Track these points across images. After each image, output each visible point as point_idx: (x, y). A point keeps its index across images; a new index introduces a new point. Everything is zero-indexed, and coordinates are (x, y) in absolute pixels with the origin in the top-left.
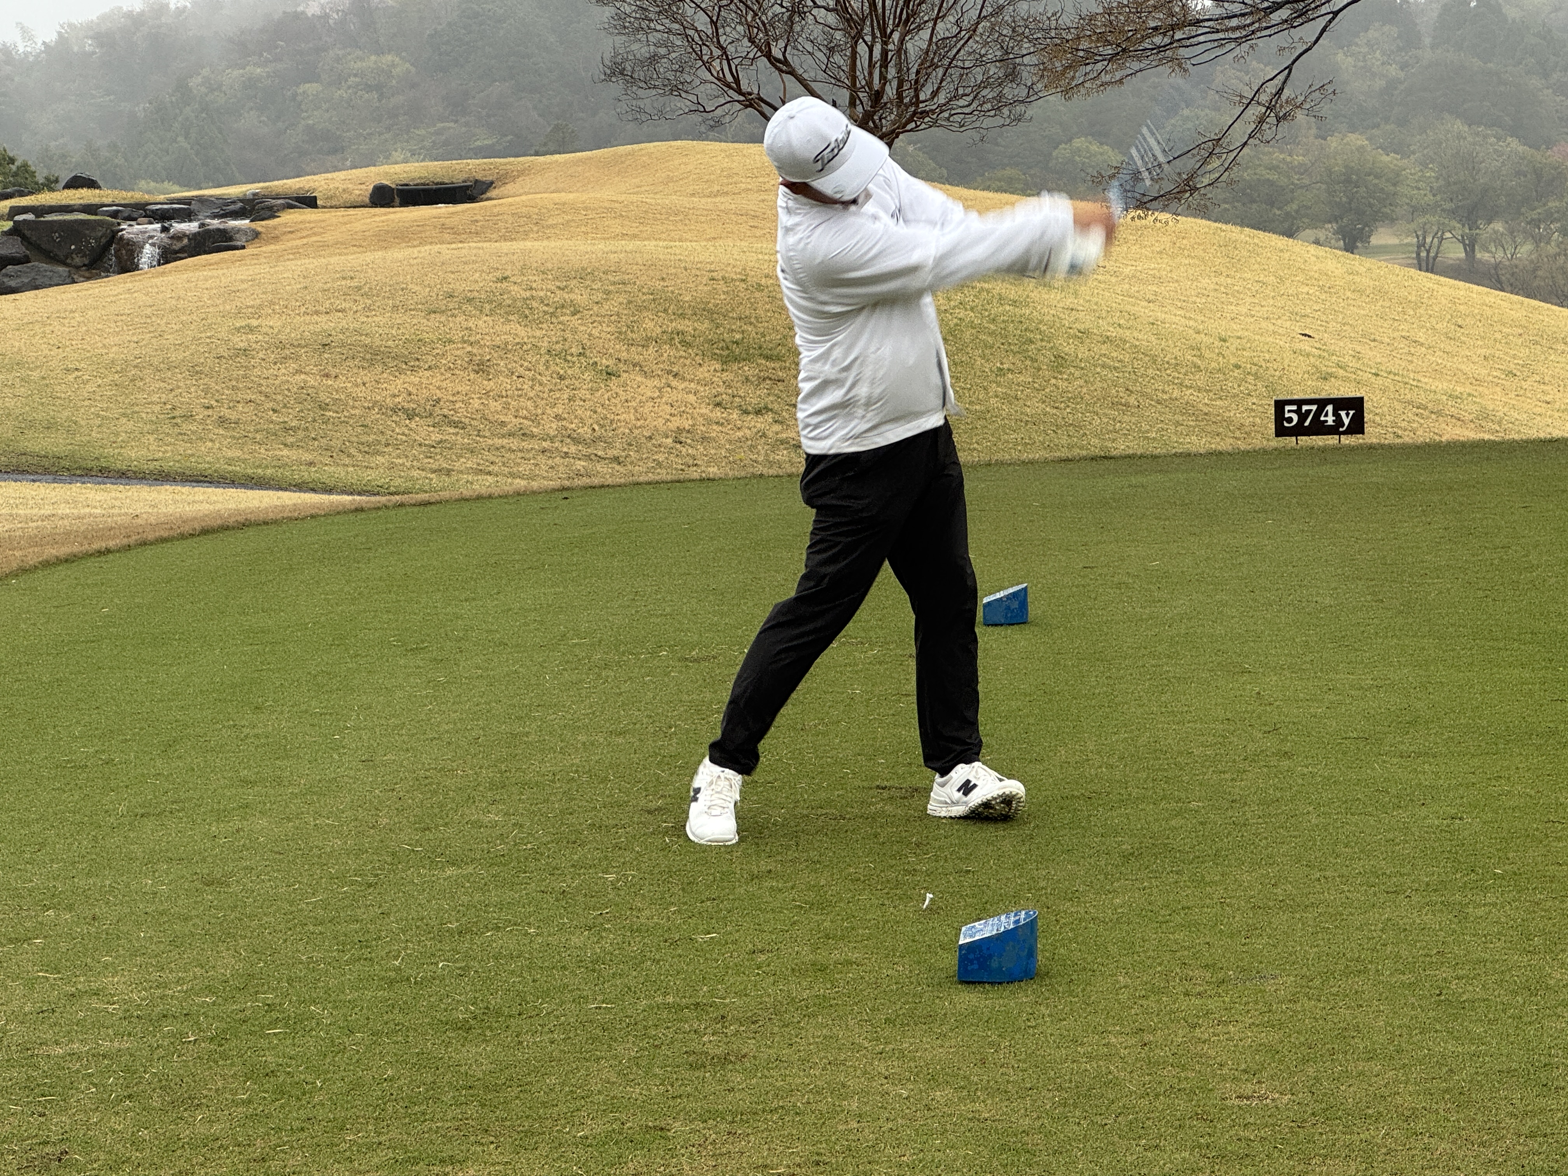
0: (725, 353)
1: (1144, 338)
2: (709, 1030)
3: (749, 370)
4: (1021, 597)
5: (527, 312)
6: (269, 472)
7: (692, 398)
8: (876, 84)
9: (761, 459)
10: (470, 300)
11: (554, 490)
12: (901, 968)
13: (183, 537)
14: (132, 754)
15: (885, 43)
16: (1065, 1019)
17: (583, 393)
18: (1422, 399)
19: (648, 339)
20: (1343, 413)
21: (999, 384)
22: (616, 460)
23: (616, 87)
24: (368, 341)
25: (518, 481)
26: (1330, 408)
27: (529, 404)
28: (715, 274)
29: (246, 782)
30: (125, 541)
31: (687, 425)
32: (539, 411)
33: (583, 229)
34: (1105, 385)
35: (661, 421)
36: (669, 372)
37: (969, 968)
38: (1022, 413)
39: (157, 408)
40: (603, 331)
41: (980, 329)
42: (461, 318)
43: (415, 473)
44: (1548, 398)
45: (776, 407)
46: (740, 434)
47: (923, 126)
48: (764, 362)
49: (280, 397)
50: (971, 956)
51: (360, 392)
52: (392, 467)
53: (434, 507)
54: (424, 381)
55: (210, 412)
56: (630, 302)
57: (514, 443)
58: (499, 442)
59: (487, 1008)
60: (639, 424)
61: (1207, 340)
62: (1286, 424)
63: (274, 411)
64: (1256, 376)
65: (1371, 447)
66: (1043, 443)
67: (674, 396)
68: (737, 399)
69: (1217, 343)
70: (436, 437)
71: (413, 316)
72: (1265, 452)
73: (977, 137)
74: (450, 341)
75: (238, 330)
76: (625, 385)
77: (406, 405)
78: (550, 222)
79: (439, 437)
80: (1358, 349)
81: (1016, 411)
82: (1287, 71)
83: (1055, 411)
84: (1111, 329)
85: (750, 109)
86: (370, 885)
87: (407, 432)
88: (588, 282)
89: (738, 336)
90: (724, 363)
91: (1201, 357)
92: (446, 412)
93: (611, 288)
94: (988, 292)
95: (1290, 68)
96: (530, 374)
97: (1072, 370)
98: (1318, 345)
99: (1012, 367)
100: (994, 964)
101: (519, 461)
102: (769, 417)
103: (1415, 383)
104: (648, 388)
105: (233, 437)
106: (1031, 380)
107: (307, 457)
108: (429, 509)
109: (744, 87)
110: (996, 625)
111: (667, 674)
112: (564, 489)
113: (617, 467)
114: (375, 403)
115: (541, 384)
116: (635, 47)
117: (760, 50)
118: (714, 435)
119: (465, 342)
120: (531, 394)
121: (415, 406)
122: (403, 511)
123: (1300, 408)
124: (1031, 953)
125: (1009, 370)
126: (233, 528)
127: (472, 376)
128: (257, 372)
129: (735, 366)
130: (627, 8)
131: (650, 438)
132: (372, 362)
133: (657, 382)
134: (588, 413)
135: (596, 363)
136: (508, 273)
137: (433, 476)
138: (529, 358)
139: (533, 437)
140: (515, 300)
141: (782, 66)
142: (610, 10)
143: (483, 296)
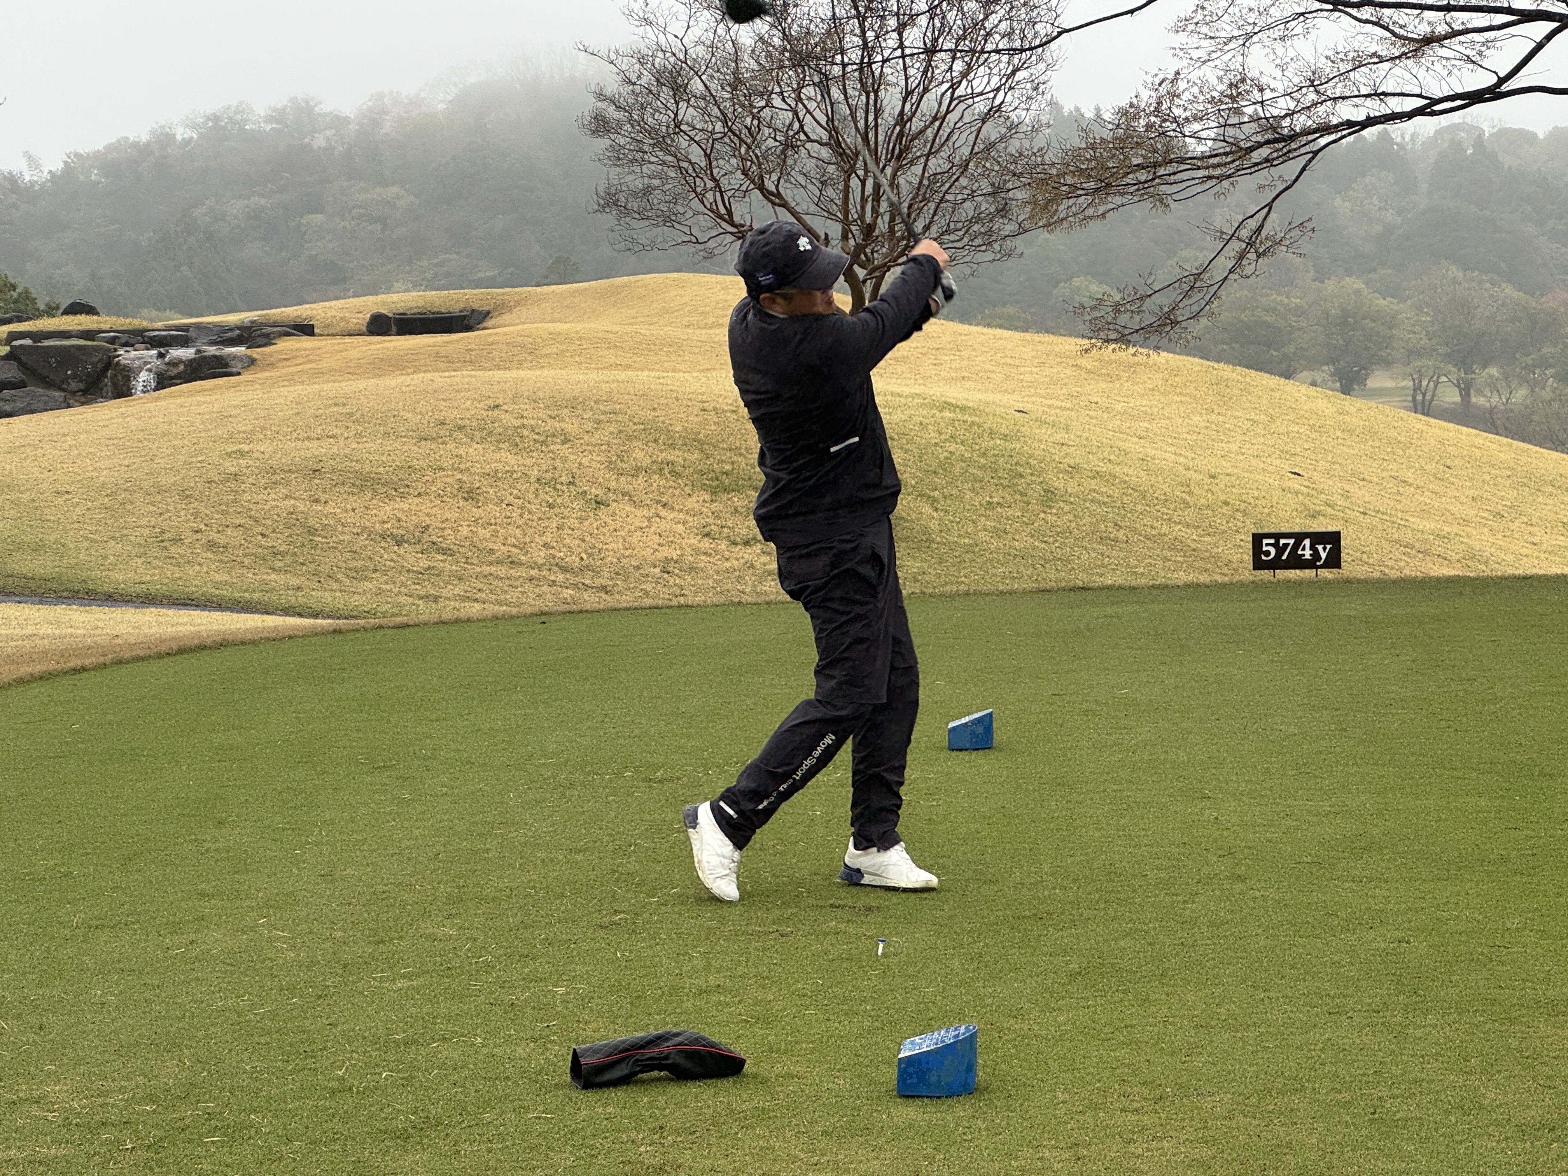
0: (716, 483)
1: (1135, 474)
2: (647, 1141)
3: (738, 501)
4: (986, 722)
5: (518, 440)
6: (256, 596)
7: (680, 528)
8: (868, 218)
9: (748, 589)
10: (461, 428)
11: (533, 615)
12: (842, 1082)
13: (159, 656)
14: (91, 868)
16: (1000, 1134)
17: (572, 522)
18: (1409, 537)
19: (638, 469)
20: (1320, 548)
21: (987, 518)
22: (604, 589)
23: (609, 218)
24: (358, 467)
26: (1307, 542)
27: (518, 532)
28: (704, 405)
29: (203, 895)
30: (102, 660)
31: (675, 554)
32: (528, 539)
33: (577, 359)
34: (1094, 520)
35: (649, 551)
36: (658, 502)
37: (909, 1082)
38: (1010, 547)
39: (146, 532)
40: (593, 462)
41: (969, 462)
42: (451, 446)
43: (402, 599)
44: (1536, 540)
46: (727, 565)
49: (269, 522)
50: (910, 1070)
51: (349, 517)
52: (379, 592)
53: (411, 629)
54: (413, 507)
55: (199, 536)
56: (620, 432)
57: (502, 571)
58: (487, 569)
59: (427, 1117)
60: (627, 553)
61: (1197, 477)
62: (1264, 558)
63: (263, 536)
64: (1245, 513)
65: (1348, 581)
66: (1031, 577)
67: (663, 526)
68: (726, 530)
69: (1207, 480)
70: (424, 563)
71: (404, 443)
72: (1242, 584)
73: (968, 271)
74: (441, 468)
75: (229, 455)
76: (614, 514)
77: (395, 531)
78: (545, 351)
79: (428, 564)
80: (1347, 488)
81: (1005, 545)
82: (1266, 210)
83: (1043, 545)
84: (1101, 464)
86: (320, 997)
87: (395, 558)
88: (580, 412)
89: (728, 467)
90: (714, 493)
91: (1190, 493)
92: (434, 539)
93: (602, 417)
94: (979, 426)
95: (1270, 205)
96: (520, 502)
97: (1062, 504)
98: (1307, 483)
99: (1001, 500)
100: (934, 1079)
101: (506, 588)
102: (757, 548)
103: (1402, 523)
104: (638, 517)
105: (221, 561)
106: (1020, 514)
107: (295, 582)
108: (407, 631)
109: (737, 219)
110: (961, 750)
111: (630, 795)
112: (543, 614)
113: (604, 596)
114: (364, 529)
115: (530, 513)
116: (630, 178)
117: (753, 182)
118: (701, 565)
119: (455, 469)
120: (520, 522)
121: (403, 532)
122: (381, 632)
123: (1277, 542)
124: (971, 1068)
125: (998, 503)
126: (211, 648)
127: (462, 503)
128: (247, 496)
129: (725, 497)
130: (622, 141)
131: (638, 568)
132: (362, 488)
133: (645, 512)
134: (577, 542)
135: (585, 492)
136: (500, 401)
137: (420, 602)
138: (519, 486)
139: (521, 564)
140: (506, 428)
141: (775, 198)
142: (604, 142)
143: (475, 424)
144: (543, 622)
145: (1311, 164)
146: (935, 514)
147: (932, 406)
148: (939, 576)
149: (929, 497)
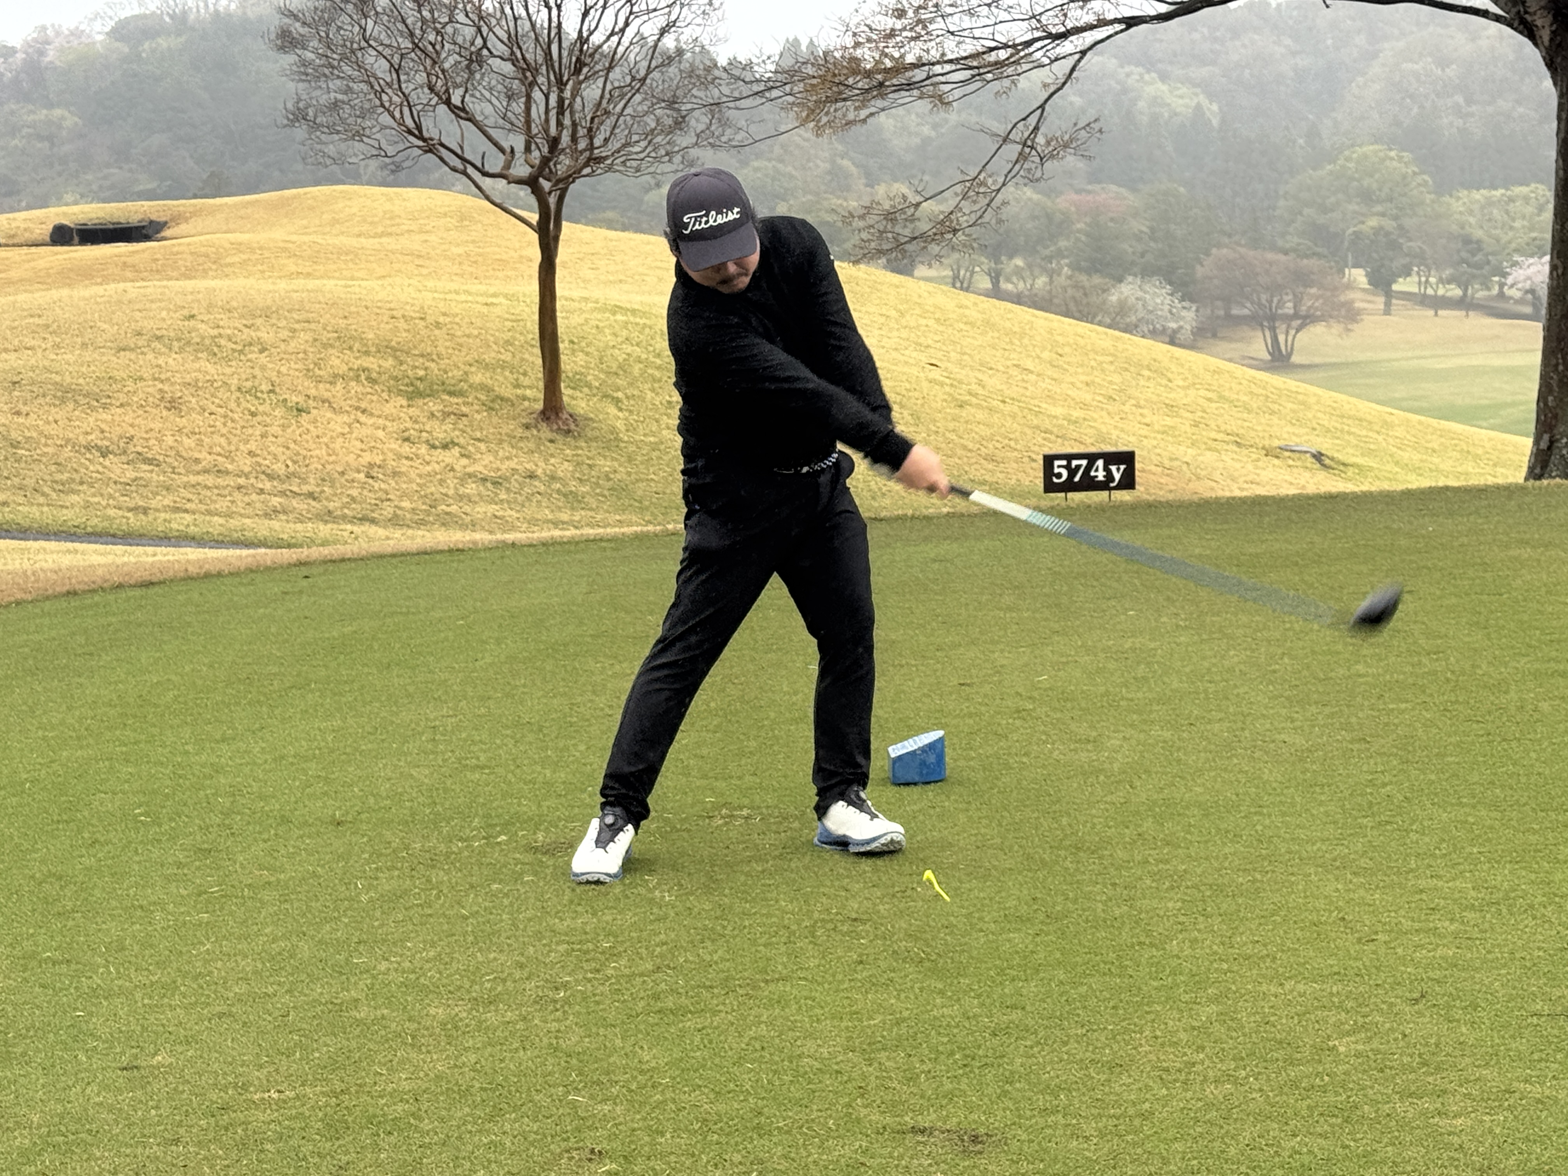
0: (411, 389)
3: (434, 406)
4: (935, 748)
5: (216, 349)
7: (380, 434)
8: (553, 131)
9: (451, 492)
10: (159, 338)
15: (561, 91)
17: (275, 429)
19: (336, 376)
20: (1113, 468)
22: (311, 495)
23: (300, 132)
24: (58, 378)
25: (216, 518)
26: (1100, 463)
27: (223, 441)
28: (395, 313)
31: (378, 460)
32: (233, 448)
33: (260, 267)
35: (352, 456)
36: (357, 408)
40: (291, 368)
42: (150, 356)
43: (111, 512)
45: (462, 441)
46: (429, 468)
47: (599, 171)
48: (447, 397)
51: (52, 429)
52: (87, 505)
54: (117, 418)
56: (315, 340)
57: (210, 480)
58: (193, 479)
60: (332, 459)
62: (1055, 480)
67: (365, 431)
68: (424, 434)
70: (131, 474)
71: (103, 354)
74: (141, 379)
76: (315, 421)
77: (99, 443)
78: (228, 260)
79: (134, 475)
80: (980, 376)
82: (1039, 111)
85: (430, 155)
87: (101, 469)
88: (274, 321)
89: (421, 373)
90: (410, 399)
92: (139, 449)
93: (297, 326)
96: (222, 411)
98: (945, 374)
101: (214, 498)
102: (456, 451)
104: (338, 423)
109: (426, 134)
113: (313, 503)
114: (68, 441)
115: (233, 421)
116: (317, 93)
117: (440, 97)
118: (403, 469)
119: (155, 379)
120: (224, 431)
121: (107, 443)
123: (1069, 463)
127: (165, 413)
129: (420, 402)
130: (310, 56)
131: (342, 473)
132: (63, 400)
133: (345, 418)
134: (281, 449)
135: (285, 400)
136: (195, 312)
137: (130, 515)
138: (220, 395)
139: (227, 473)
140: (203, 338)
141: (461, 112)
142: (291, 58)
143: (172, 334)
144: (306, 577)
145: (1081, 64)
146: (620, 414)
147: (603, 309)
148: (629, 474)
149: (613, 398)
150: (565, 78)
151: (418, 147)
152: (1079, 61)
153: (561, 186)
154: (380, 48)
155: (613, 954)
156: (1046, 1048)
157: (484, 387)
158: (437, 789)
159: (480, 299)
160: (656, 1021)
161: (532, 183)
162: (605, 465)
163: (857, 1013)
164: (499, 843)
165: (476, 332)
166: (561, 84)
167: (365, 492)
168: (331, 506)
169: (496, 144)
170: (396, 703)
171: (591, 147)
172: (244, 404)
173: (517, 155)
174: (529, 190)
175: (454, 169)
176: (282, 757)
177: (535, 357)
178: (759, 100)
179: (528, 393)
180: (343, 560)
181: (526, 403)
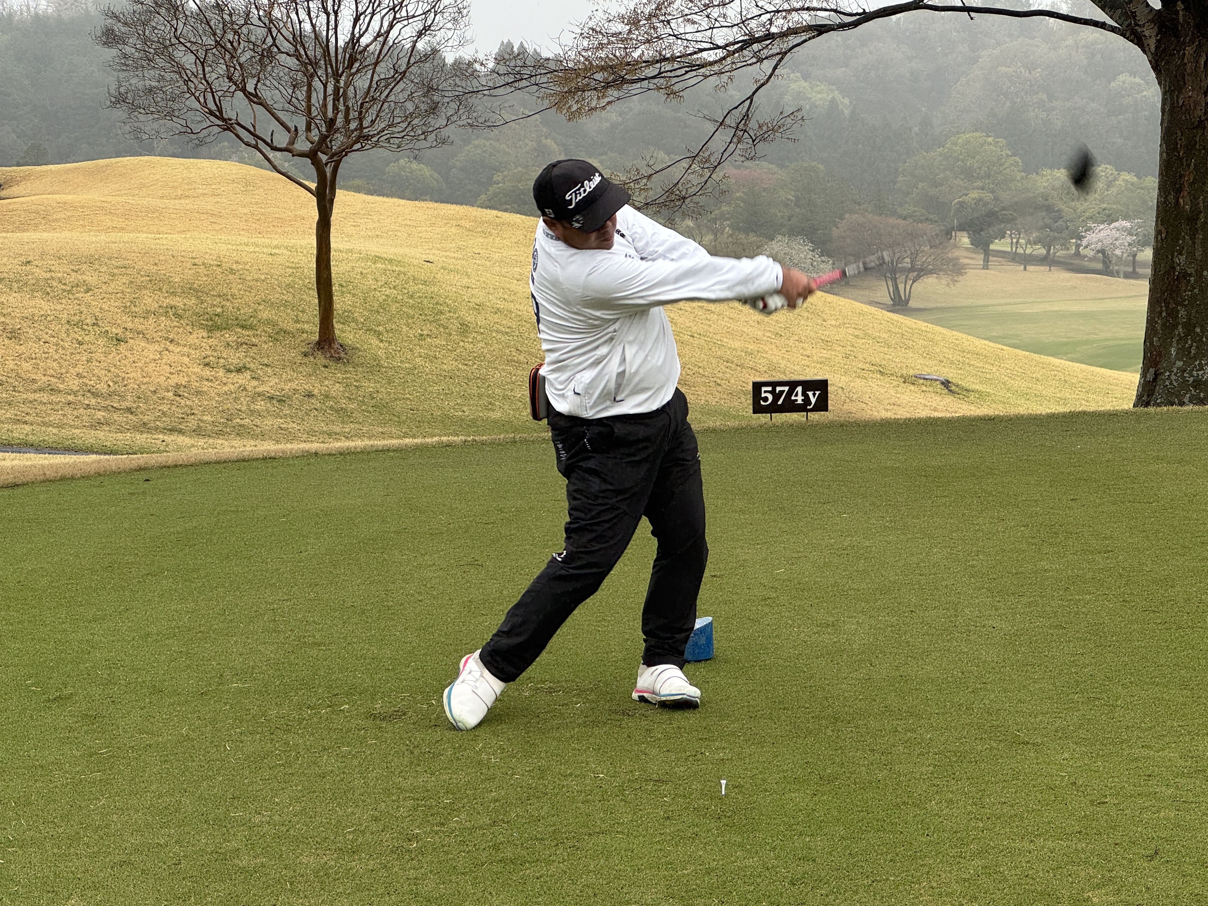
0: (210, 323)
3: (229, 337)
5: (48, 289)
7: (186, 360)
8: (330, 114)
9: (244, 408)
10: (1, 280)
15: (337, 81)
17: (99, 356)
19: (148, 312)
20: (810, 394)
21: (421, 347)
22: (129, 410)
23: (120, 112)
25: (50, 428)
26: (799, 389)
27: (55, 365)
28: (196, 261)
31: (183, 381)
32: (64, 371)
33: (81, 222)
34: (501, 346)
35: (163, 378)
36: (166, 339)
38: (441, 370)
40: (112, 306)
41: (403, 303)
45: (252, 366)
46: (226, 388)
47: (368, 147)
48: (240, 330)
56: (131, 282)
57: (45, 397)
58: (31, 396)
60: (145, 380)
62: (762, 403)
67: (172, 358)
68: (221, 360)
76: (131, 349)
78: (55, 217)
81: (436, 368)
82: (748, 102)
83: (465, 367)
84: (498, 302)
85: (228, 133)
88: (96, 266)
89: (219, 310)
90: (210, 331)
93: (115, 271)
94: (405, 274)
95: (751, 98)
96: (55, 340)
97: (475, 335)
99: (429, 333)
101: (50, 412)
102: (248, 375)
104: (151, 351)
106: (445, 343)
109: (225, 115)
113: (130, 417)
115: (63, 349)
116: (134, 81)
117: (236, 84)
118: (205, 389)
120: (56, 357)
123: (774, 389)
125: (428, 335)
127: (7, 341)
129: (218, 334)
130: (128, 50)
131: (155, 392)
133: (157, 347)
134: (104, 372)
135: (107, 332)
136: (31, 258)
138: (52, 327)
139: (60, 391)
140: (38, 280)
141: (254, 98)
142: (114, 52)
143: (12, 276)
144: (148, 480)
145: (782, 64)
146: (382, 345)
147: (367, 259)
148: (389, 394)
149: (375, 331)
150: (340, 72)
151: (218, 125)
152: (780, 61)
153: (335, 159)
154: (188, 45)
155: (452, 810)
156: (840, 897)
157: (269, 322)
158: (284, 663)
159: (265, 250)
160: (500, 870)
161: (312, 155)
162: (370, 386)
163: (671, 864)
164: (343, 710)
165: (263, 277)
166: (337, 76)
167: (174, 408)
168: (146, 419)
169: (283, 124)
170: (238, 588)
171: (361, 127)
172: (73, 335)
173: (300, 133)
174: (309, 161)
175: (248, 144)
176: (148, 635)
177: (313, 298)
178: (509, 89)
179: (306, 326)
180: (176, 466)
181: (305, 335)
